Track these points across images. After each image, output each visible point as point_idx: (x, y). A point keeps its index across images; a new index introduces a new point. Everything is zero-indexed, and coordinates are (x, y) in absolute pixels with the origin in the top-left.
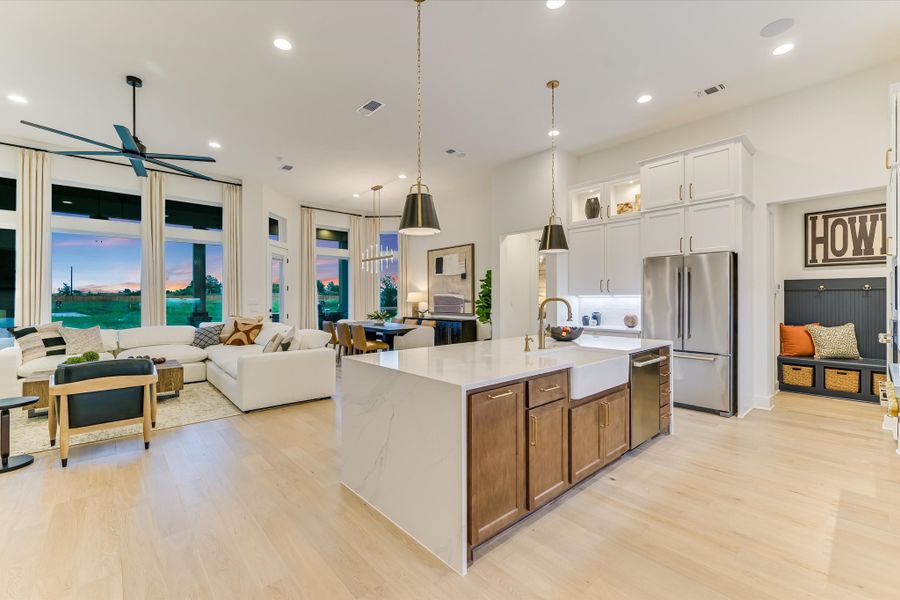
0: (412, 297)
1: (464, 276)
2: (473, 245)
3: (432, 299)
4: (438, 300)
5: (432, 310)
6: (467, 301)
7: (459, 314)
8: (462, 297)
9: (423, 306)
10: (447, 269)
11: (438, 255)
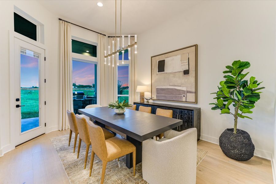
0: (140, 89)
1: (186, 72)
2: (196, 46)
3: (154, 90)
4: (159, 91)
5: (155, 98)
6: (190, 92)
7: (182, 102)
8: (184, 89)
9: (148, 95)
10: (168, 68)
11: (161, 58)
